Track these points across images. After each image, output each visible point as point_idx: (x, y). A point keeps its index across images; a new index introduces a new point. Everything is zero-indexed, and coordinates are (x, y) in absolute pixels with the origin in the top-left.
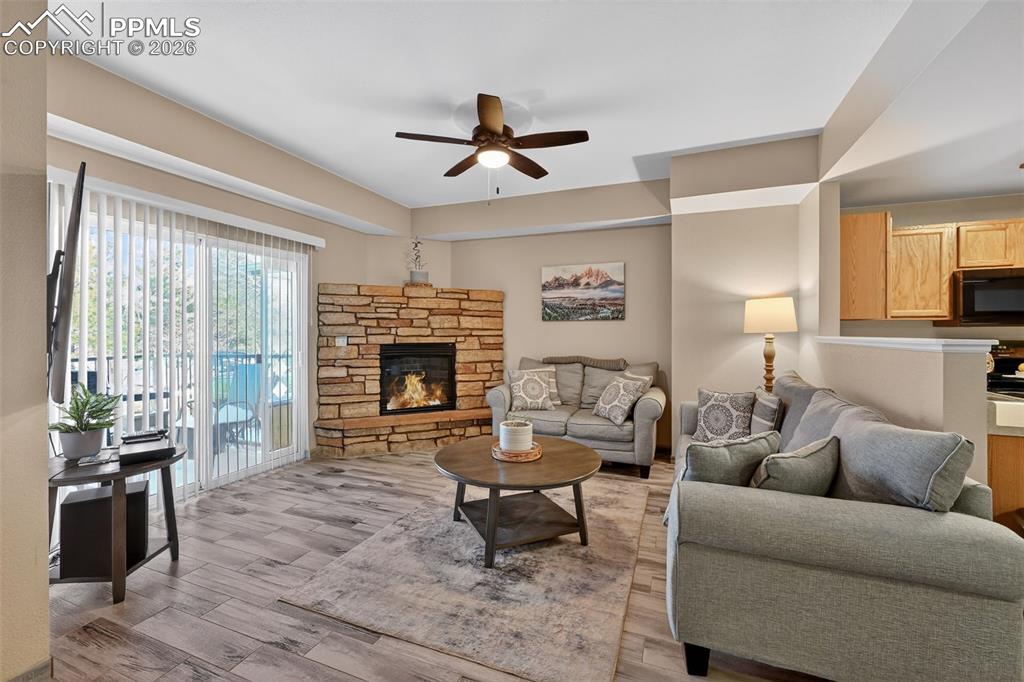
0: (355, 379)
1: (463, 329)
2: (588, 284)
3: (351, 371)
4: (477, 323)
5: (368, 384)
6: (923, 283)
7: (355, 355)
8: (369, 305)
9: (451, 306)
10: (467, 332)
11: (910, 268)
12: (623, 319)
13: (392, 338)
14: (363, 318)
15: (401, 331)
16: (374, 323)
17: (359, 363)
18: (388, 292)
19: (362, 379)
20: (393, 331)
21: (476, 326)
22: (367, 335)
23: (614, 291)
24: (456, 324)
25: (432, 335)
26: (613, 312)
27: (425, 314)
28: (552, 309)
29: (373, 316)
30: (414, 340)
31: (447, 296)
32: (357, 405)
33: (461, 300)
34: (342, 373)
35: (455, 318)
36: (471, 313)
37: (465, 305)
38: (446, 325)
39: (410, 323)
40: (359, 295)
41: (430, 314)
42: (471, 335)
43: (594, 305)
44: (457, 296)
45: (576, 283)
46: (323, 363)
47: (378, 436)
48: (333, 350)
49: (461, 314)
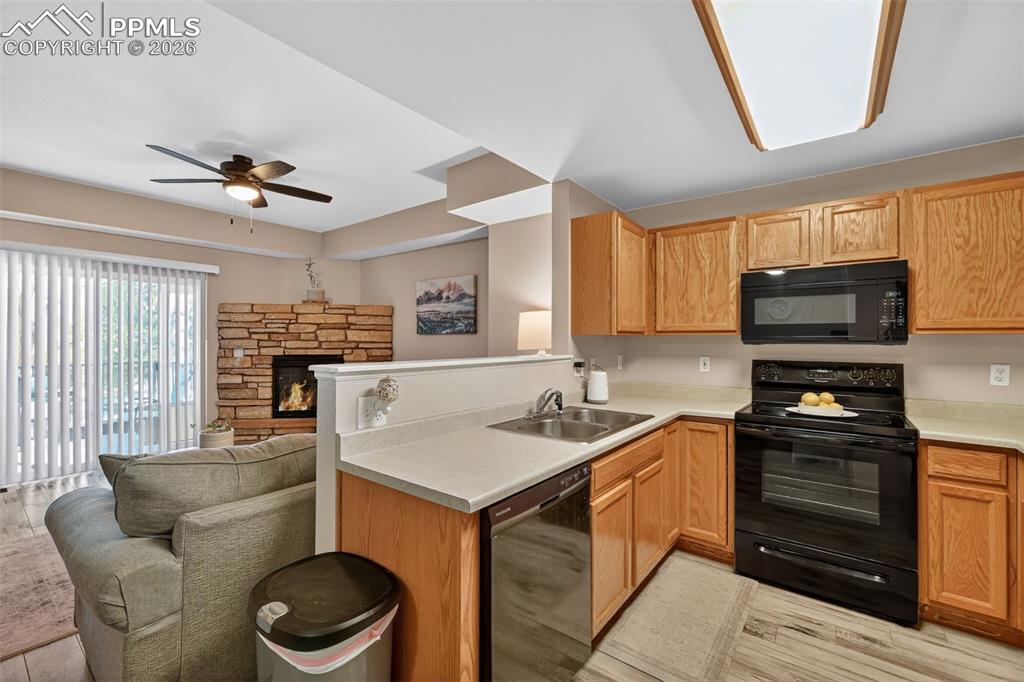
0: (249, 385)
1: (350, 342)
2: (448, 297)
3: (245, 378)
4: (364, 336)
5: (260, 390)
6: (712, 289)
7: (249, 364)
8: (260, 321)
9: (338, 321)
10: (353, 345)
11: (698, 272)
12: (475, 332)
13: (282, 350)
14: (254, 333)
15: (289, 344)
16: (266, 337)
17: (251, 372)
18: (280, 309)
19: (255, 386)
20: (283, 344)
21: (363, 339)
22: (259, 348)
23: (466, 304)
24: (343, 338)
25: (319, 347)
26: (466, 326)
27: (313, 328)
28: (423, 323)
29: (263, 330)
30: (301, 352)
31: (334, 311)
32: (250, 408)
33: (347, 315)
34: (238, 380)
35: (342, 332)
36: (357, 327)
37: (352, 319)
38: (333, 339)
39: (298, 337)
40: (253, 312)
41: (318, 329)
42: (357, 348)
43: (452, 318)
44: (342, 311)
45: (439, 297)
46: (223, 371)
47: (259, 436)
48: (231, 360)
49: (348, 328)
